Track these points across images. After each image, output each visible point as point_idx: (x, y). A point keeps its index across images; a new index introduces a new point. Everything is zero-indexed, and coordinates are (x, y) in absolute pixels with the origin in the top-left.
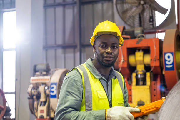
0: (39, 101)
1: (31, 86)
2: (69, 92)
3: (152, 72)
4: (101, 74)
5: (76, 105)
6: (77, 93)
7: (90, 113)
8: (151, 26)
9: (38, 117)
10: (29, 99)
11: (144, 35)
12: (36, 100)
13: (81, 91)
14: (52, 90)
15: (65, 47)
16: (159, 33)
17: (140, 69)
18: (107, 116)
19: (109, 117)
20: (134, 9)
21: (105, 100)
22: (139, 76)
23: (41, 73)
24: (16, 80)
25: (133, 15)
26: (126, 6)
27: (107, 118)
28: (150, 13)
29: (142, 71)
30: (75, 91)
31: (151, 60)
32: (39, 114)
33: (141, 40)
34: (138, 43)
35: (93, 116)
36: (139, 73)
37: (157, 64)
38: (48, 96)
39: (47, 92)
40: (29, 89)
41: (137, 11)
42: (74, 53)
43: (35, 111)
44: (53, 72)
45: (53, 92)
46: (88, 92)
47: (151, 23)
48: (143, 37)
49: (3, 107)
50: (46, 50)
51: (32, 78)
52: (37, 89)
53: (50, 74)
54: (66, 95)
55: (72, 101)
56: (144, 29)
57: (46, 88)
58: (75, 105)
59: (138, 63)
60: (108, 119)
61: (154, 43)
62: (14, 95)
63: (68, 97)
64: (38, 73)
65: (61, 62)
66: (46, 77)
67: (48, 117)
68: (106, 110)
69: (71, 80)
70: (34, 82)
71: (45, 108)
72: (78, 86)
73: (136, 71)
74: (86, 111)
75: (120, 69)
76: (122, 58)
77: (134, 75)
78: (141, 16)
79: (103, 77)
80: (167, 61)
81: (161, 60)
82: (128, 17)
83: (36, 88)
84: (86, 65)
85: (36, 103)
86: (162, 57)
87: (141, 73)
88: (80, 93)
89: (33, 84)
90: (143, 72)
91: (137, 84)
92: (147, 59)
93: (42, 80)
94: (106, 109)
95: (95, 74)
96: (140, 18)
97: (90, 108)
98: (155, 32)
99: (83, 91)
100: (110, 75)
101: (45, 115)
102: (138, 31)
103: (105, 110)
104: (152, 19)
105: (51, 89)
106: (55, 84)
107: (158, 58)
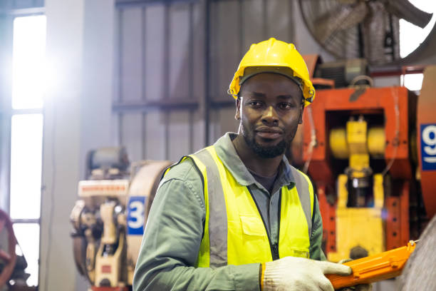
0: (99, 244)
1: (81, 204)
2: (169, 217)
3: (388, 173)
4: (254, 175)
5: (188, 250)
6: (189, 221)
7: (223, 272)
8: (389, 58)
9: (97, 284)
10: (74, 236)
11: (369, 78)
12: (91, 239)
13: (201, 215)
14: (134, 214)
15: (168, 107)
16: (407, 76)
17: (359, 164)
18: (264, 280)
19: (270, 283)
20: (346, 12)
21: (260, 240)
22: (356, 184)
23: (106, 172)
24: (43, 188)
25: (343, 27)
26: (325, 6)
27: (264, 287)
28: (385, 23)
29: (364, 170)
30: (185, 214)
31: (387, 142)
32: (99, 277)
33: (362, 92)
34: (353, 98)
35: (228, 280)
36: (357, 175)
37: (402, 153)
38: (122, 231)
39: (121, 219)
40: (76, 213)
41: (353, 17)
42: (192, 122)
43: (89, 268)
44: (137, 170)
45: (134, 220)
46: (217, 219)
47: (388, 50)
48: (367, 83)
49: (8, 256)
50: (121, 115)
51: (83, 183)
52: (94, 213)
53: (129, 174)
54: (162, 225)
55: (177, 241)
56: (370, 63)
57: (118, 209)
58: (184, 252)
59: (352, 149)
60: (268, 289)
61: (396, 99)
62: (37, 226)
63: (167, 228)
64: (97, 172)
65: (158, 144)
66: (117, 183)
67: (122, 285)
68: (263, 267)
69: (175, 188)
70: (88, 194)
71: (113, 261)
72: (191, 204)
73: (347, 171)
74: (210, 267)
75: (307, 165)
76: (313, 137)
77: (342, 180)
78: (364, 30)
79: (258, 181)
80: (426, 145)
81: (413, 143)
82: (329, 33)
83: (92, 209)
84: (216, 150)
85: (91, 247)
86: (416, 135)
87: (361, 175)
88: (197, 221)
89: (84, 199)
90: (367, 172)
91: (351, 204)
92: (378, 141)
93: (108, 188)
94: (262, 263)
95: (239, 175)
96: (360, 35)
97: (222, 259)
98: (398, 73)
99: (204, 215)
100: (277, 177)
101: (113, 278)
102: (354, 69)
103: (261, 265)
104: (391, 39)
105: (129, 213)
106: (141, 200)
107: (405, 137)
